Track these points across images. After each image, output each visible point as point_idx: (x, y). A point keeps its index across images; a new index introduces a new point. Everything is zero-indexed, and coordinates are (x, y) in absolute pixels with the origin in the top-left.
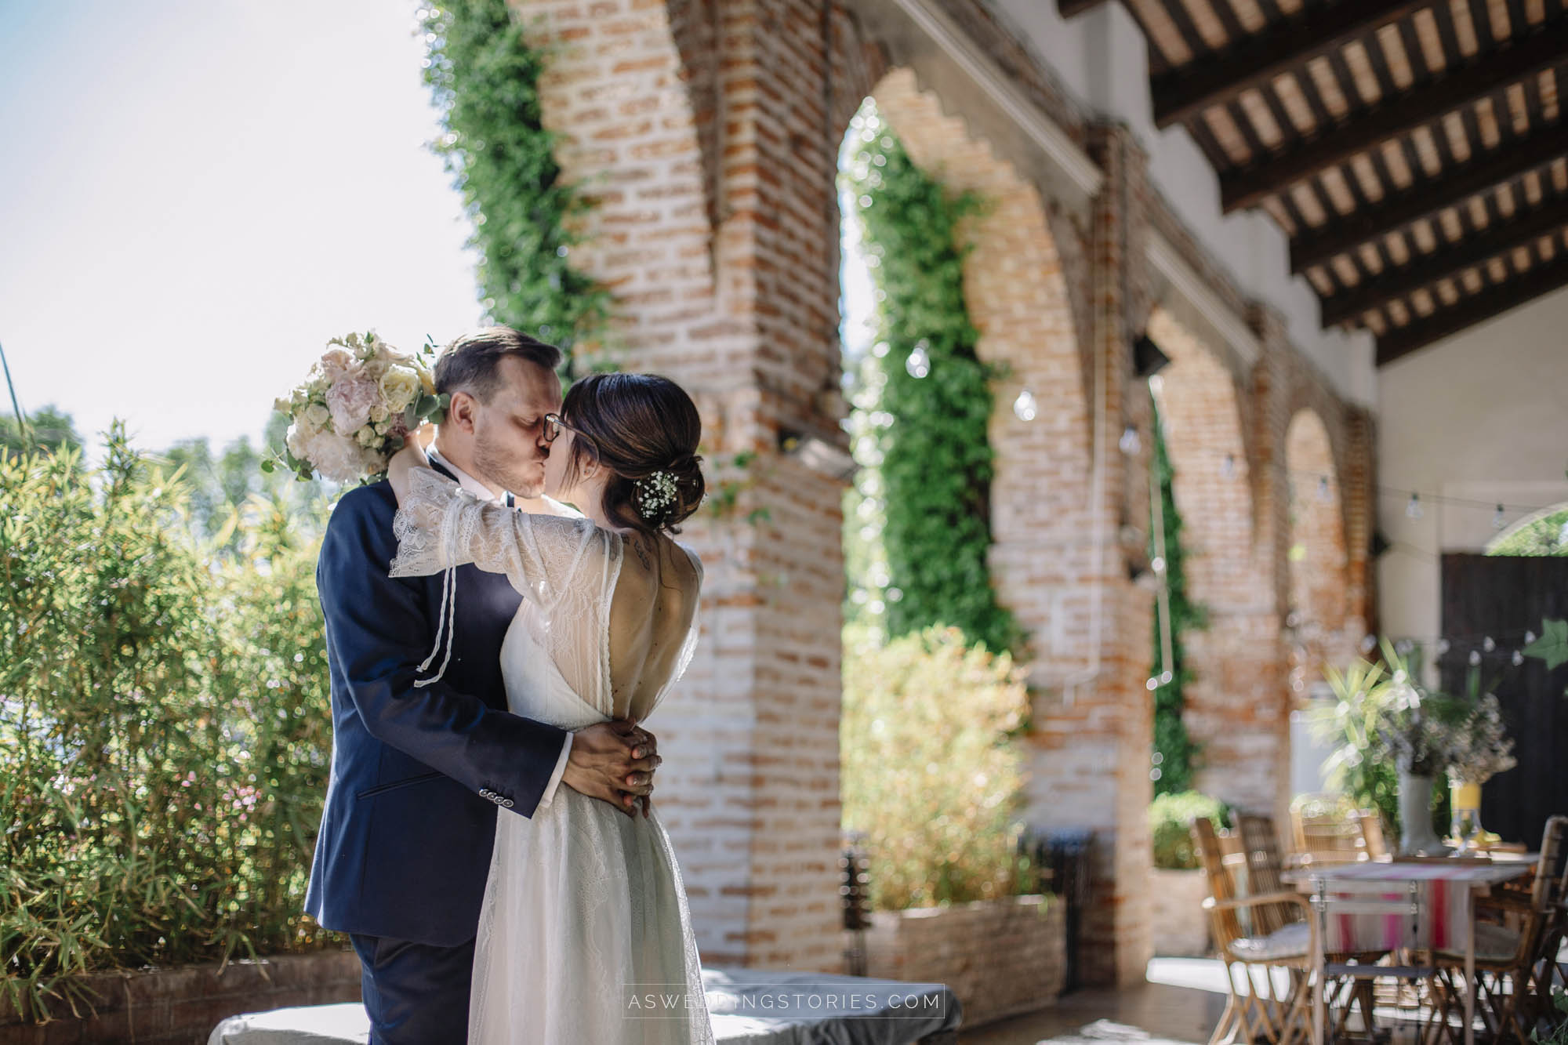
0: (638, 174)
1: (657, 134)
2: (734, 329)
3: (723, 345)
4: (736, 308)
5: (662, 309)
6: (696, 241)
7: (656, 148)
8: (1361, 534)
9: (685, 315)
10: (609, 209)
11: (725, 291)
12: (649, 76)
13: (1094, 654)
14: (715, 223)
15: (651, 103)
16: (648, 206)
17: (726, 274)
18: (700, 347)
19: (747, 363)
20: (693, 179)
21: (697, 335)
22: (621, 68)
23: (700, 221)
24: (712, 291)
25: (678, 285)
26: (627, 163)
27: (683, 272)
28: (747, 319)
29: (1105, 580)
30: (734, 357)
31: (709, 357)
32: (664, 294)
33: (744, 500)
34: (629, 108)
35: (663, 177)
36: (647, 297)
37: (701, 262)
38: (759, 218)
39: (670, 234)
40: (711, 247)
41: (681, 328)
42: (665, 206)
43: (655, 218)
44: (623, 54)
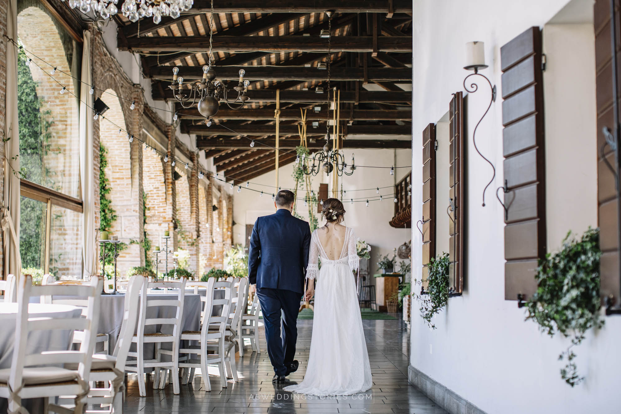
0: (183, 208)
1: (186, 204)
2: (193, 225)
3: (192, 227)
4: (194, 222)
5: (184, 222)
6: (189, 215)
7: (185, 205)
8: (231, 222)
9: (187, 223)
10: (179, 211)
11: (192, 221)
12: (186, 198)
13: (208, 254)
14: (191, 213)
15: (186, 201)
16: (184, 211)
17: (192, 219)
18: (189, 227)
19: (195, 229)
20: (190, 209)
21: (189, 225)
22: (183, 197)
23: (190, 213)
24: (191, 221)
25: (187, 220)
26: (182, 206)
27: (187, 219)
28: (195, 224)
29: (210, 243)
30: (193, 228)
31: (190, 228)
32: (185, 221)
33: (195, 244)
34: (183, 201)
35: (186, 208)
36: (183, 221)
37: (190, 218)
38: (196, 213)
39: (186, 214)
40: (191, 216)
41: (187, 225)
42: (186, 212)
43: (185, 212)
44: (183, 196)
